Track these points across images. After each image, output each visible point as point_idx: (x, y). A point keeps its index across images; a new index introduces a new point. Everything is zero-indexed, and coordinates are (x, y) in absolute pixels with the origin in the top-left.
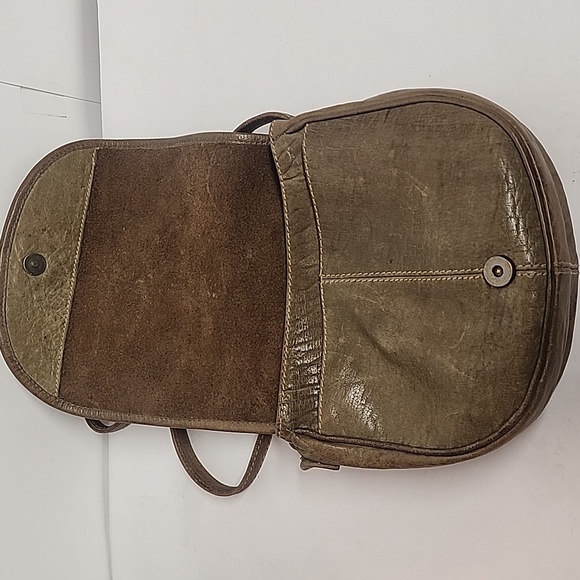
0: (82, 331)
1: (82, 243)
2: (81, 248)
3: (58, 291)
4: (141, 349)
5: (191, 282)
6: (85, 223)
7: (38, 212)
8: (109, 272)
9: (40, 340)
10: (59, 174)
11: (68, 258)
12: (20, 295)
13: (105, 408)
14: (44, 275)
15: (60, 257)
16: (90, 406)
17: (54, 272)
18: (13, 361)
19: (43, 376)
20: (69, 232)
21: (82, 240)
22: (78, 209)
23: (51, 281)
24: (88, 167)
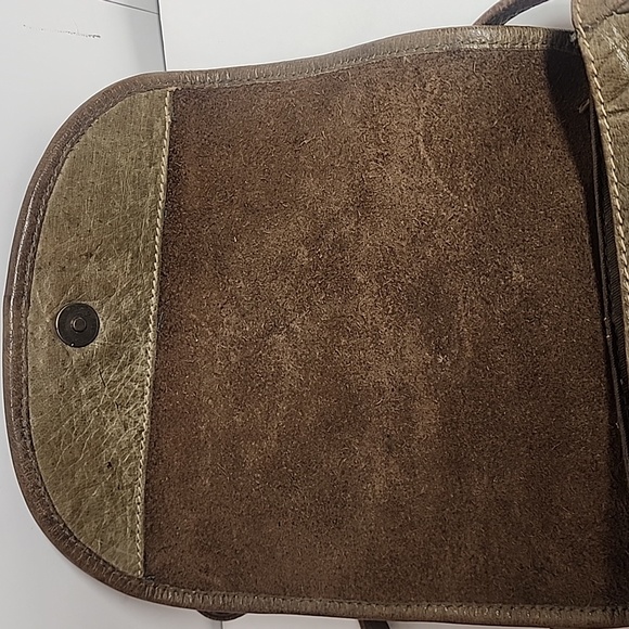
0: (175, 442)
1: (161, 274)
2: (160, 283)
3: (126, 372)
4: (294, 469)
5: (387, 334)
6: (163, 235)
7: (73, 221)
8: (215, 324)
9: (101, 471)
10: (106, 144)
11: (138, 306)
12: (53, 389)
13: (236, 588)
14: (96, 344)
15: (124, 304)
16: (207, 587)
17: (116, 336)
18: (52, 522)
19: (112, 543)
20: (136, 255)
21: (161, 267)
22: (147, 210)
23: (110, 354)
24: (158, 125)
